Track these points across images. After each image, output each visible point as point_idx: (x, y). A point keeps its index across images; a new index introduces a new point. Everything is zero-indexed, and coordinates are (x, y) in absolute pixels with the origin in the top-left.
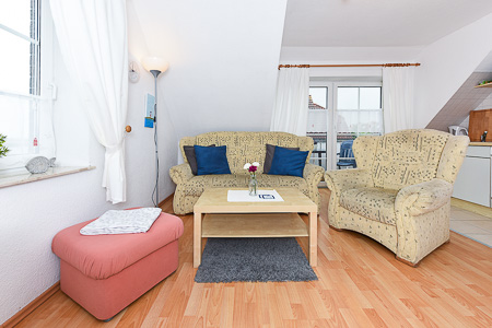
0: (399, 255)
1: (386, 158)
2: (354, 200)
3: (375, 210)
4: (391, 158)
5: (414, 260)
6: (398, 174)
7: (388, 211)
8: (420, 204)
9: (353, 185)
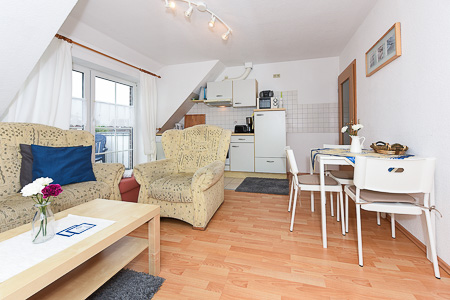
0: (195, 225)
1: (187, 148)
2: (161, 188)
3: (177, 193)
4: (190, 147)
5: (204, 225)
6: (195, 159)
7: (186, 192)
8: (206, 181)
9: (160, 175)
